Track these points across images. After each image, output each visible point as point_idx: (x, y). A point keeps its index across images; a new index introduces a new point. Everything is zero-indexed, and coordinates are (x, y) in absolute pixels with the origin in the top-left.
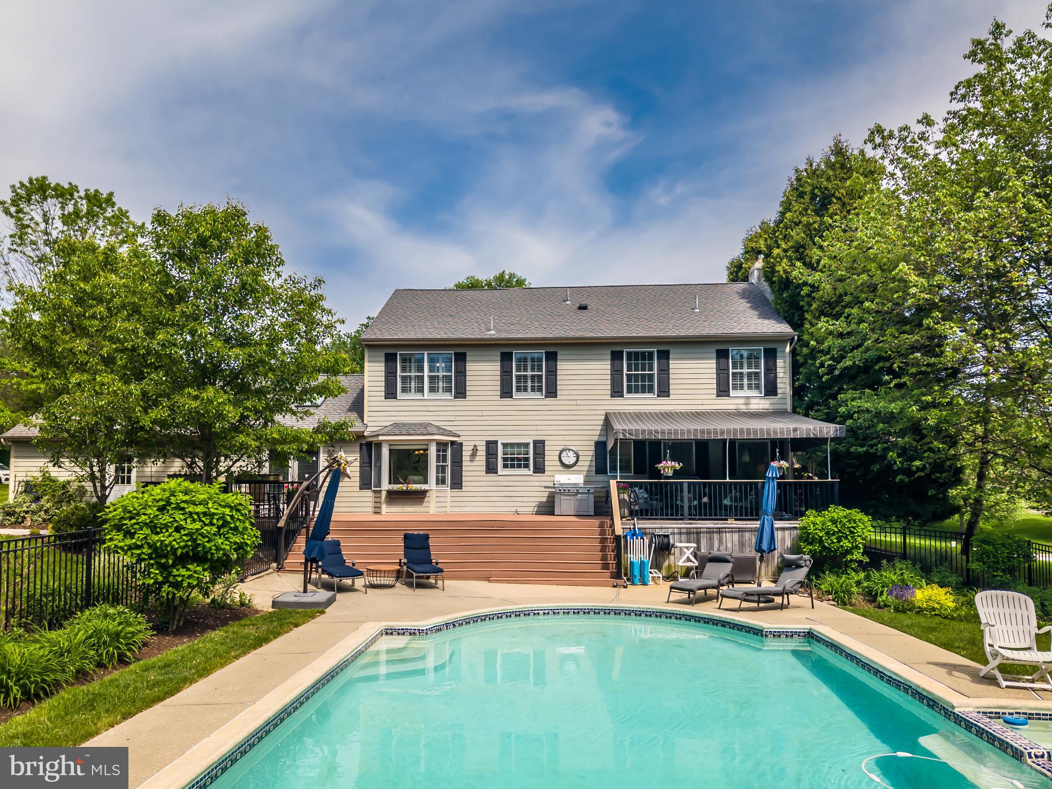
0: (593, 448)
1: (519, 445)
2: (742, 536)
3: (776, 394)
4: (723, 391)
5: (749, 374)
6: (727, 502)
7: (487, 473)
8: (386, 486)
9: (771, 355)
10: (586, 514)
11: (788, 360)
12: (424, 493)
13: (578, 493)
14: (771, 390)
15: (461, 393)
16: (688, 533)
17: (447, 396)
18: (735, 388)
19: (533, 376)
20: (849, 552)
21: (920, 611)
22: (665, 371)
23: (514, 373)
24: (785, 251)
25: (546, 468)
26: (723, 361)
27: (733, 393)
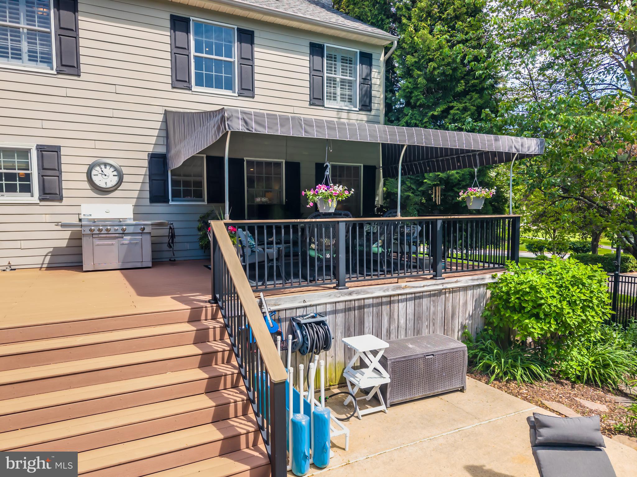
0: (146, 164)
1: (10, 152)
2: (420, 305)
3: (370, 110)
4: (316, 98)
5: (343, 81)
6: (376, 248)
9: (367, 60)
10: (139, 265)
11: (383, 69)
13: (124, 233)
14: (366, 104)
16: (347, 310)
18: (329, 98)
19: (32, 32)
22: (248, 60)
25: (65, 193)
26: (317, 59)
27: (327, 103)
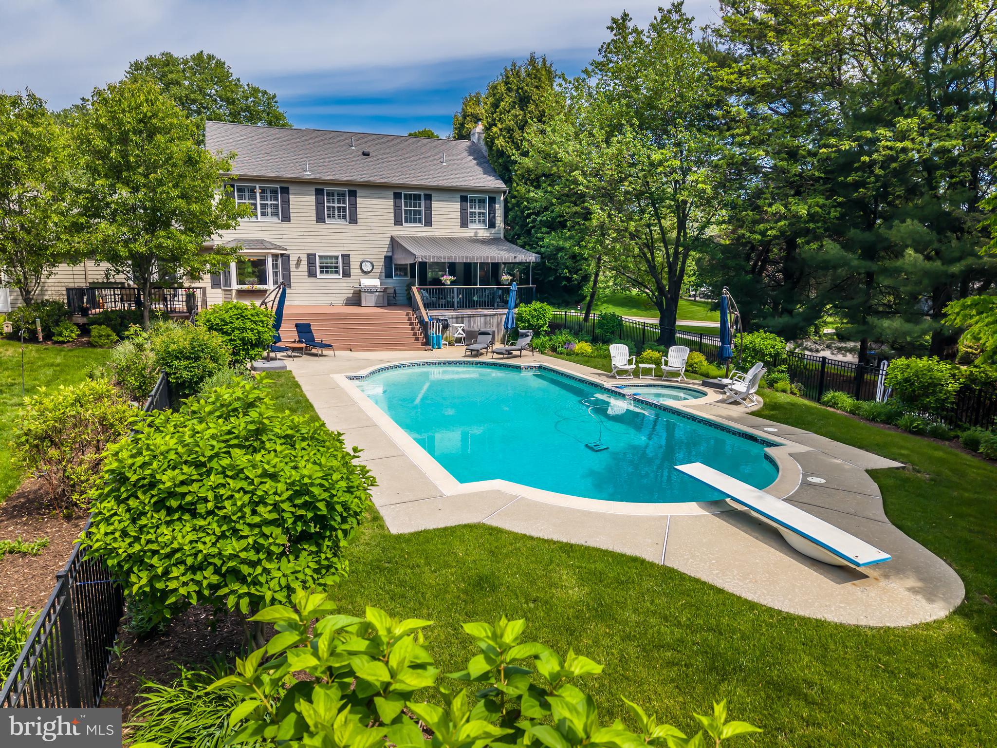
0: (383, 260)
1: (331, 257)
2: (487, 317)
3: (494, 227)
4: (464, 224)
5: (479, 213)
6: (475, 298)
7: (309, 276)
8: (235, 286)
9: (492, 200)
10: (382, 305)
11: (502, 205)
12: (265, 291)
13: (377, 291)
14: (492, 225)
15: (286, 218)
16: (457, 318)
17: (275, 219)
18: (471, 222)
19: (339, 207)
20: (542, 326)
21: (577, 354)
22: (429, 208)
23: (326, 204)
24: (501, 130)
25: (352, 274)
26: (464, 203)
27: (470, 225)
